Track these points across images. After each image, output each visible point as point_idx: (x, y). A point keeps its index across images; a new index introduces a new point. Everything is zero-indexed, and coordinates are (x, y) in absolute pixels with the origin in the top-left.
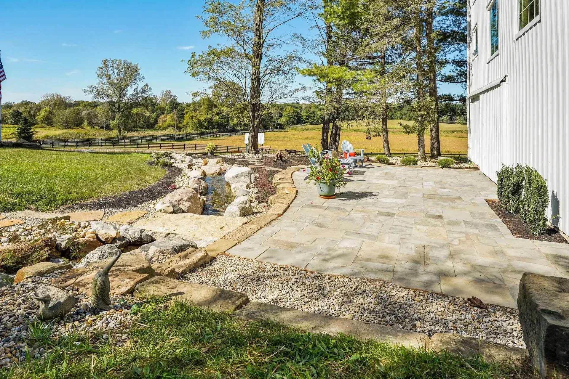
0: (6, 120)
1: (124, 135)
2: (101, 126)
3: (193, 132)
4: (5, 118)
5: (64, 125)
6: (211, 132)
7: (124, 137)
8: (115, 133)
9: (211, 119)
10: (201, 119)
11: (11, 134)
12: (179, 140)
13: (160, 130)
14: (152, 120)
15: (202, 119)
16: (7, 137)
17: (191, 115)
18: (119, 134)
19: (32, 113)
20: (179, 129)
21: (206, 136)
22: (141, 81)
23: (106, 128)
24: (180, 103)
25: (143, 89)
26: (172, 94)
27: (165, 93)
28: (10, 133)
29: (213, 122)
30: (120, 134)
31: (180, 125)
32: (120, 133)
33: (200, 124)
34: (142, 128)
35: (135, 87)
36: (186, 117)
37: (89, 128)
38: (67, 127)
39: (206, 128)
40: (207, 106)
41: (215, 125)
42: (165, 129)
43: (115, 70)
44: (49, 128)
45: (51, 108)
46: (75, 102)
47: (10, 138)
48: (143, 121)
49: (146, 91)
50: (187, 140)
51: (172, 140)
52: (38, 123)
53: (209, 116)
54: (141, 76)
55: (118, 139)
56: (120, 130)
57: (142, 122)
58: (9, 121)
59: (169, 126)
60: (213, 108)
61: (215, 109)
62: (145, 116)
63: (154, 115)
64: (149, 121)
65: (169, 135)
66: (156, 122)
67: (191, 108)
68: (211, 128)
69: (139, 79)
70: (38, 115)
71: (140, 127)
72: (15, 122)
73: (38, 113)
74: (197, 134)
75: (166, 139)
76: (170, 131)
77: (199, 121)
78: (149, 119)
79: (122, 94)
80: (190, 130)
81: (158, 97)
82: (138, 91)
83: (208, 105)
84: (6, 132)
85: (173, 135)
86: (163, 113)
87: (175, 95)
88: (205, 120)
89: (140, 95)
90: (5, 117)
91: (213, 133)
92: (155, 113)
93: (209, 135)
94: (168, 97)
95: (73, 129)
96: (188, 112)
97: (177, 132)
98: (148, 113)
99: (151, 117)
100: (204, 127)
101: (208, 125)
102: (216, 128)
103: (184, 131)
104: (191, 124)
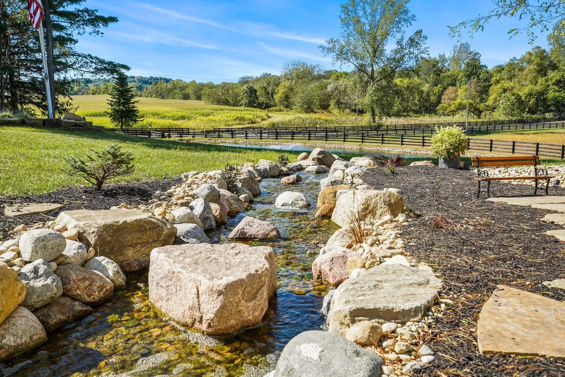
0: (240, 101)
1: (381, 122)
2: (352, 107)
3: (502, 118)
4: (239, 98)
5: (304, 106)
6: (539, 119)
7: (380, 126)
8: (366, 119)
9: (542, 93)
10: (521, 94)
11: (235, 120)
12: (473, 132)
13: (444, 115)
14: (433, 98)
15: (523, 93)
16: (230, 123)
17: (503, 87)
18: (371, 120)
19: (270, 89)
20: (478, 112)
21: (527, 126)
22: (409, 25)
23: (359, 112)
25: (411, 40)
26: (472, 49)
27: (458, 48)
28: (234, 118)
29: (545, 100)
30: (374, 122)
31: (482, 106)
32: (374, 119)
33: (520, 103)
35: (398, 36)
36: (494, 91)
37: (336, 111)
38: (309, 109)
39: (532, 111)
40: (536, 67)
41: (549, 106)
42: (453, 113)
43: (367, 7)
44: (287, 111)
45: (293, 83)
46: (325, 72)
47: (232, 125)
48: (419, 101)
49: (417, 43)
52: (275, 105)
53: (538, 88)
54: (410, 14)
55: (371, 128)
56: (373, 115)
57: (416, 101)
58: (243, 102)
59: (461, 107)
60: (549, 72)
61: (553, 74)
62: (422, 92)
63: (436, 89)
64: (427, 100)
66: (439, 100)
67: (505, 74)
68: (541, 111)
69: (405, 20)
70: (276, 94)
71: (413, 111)
72: (250, 102)
73: (276, 91)
74: (510, 122)
76: (461, 117)
77: (519, 98)
78: (428, 96)
79: (377, 51)
80: (499, 115)
81: (447, 56)
82: (404, 43)
83: (539, 65)
84: (230, 116)
86: (454, 85)
87: (477, 51)
88: (530, 95)
89: (407, 51)
90: (239, 96)
91: (544, 120)
92: (439, 85)
93: (534, 126)
94: (464, 55)
95: (315, 113)
96: (498, 82)
97: (473, 119)
98: (427, 85)
99: (431, 93)
100: (527, 110)
101: (537, 104)
102: (551, 111)
103: (486, 117)
104: (502, 103)
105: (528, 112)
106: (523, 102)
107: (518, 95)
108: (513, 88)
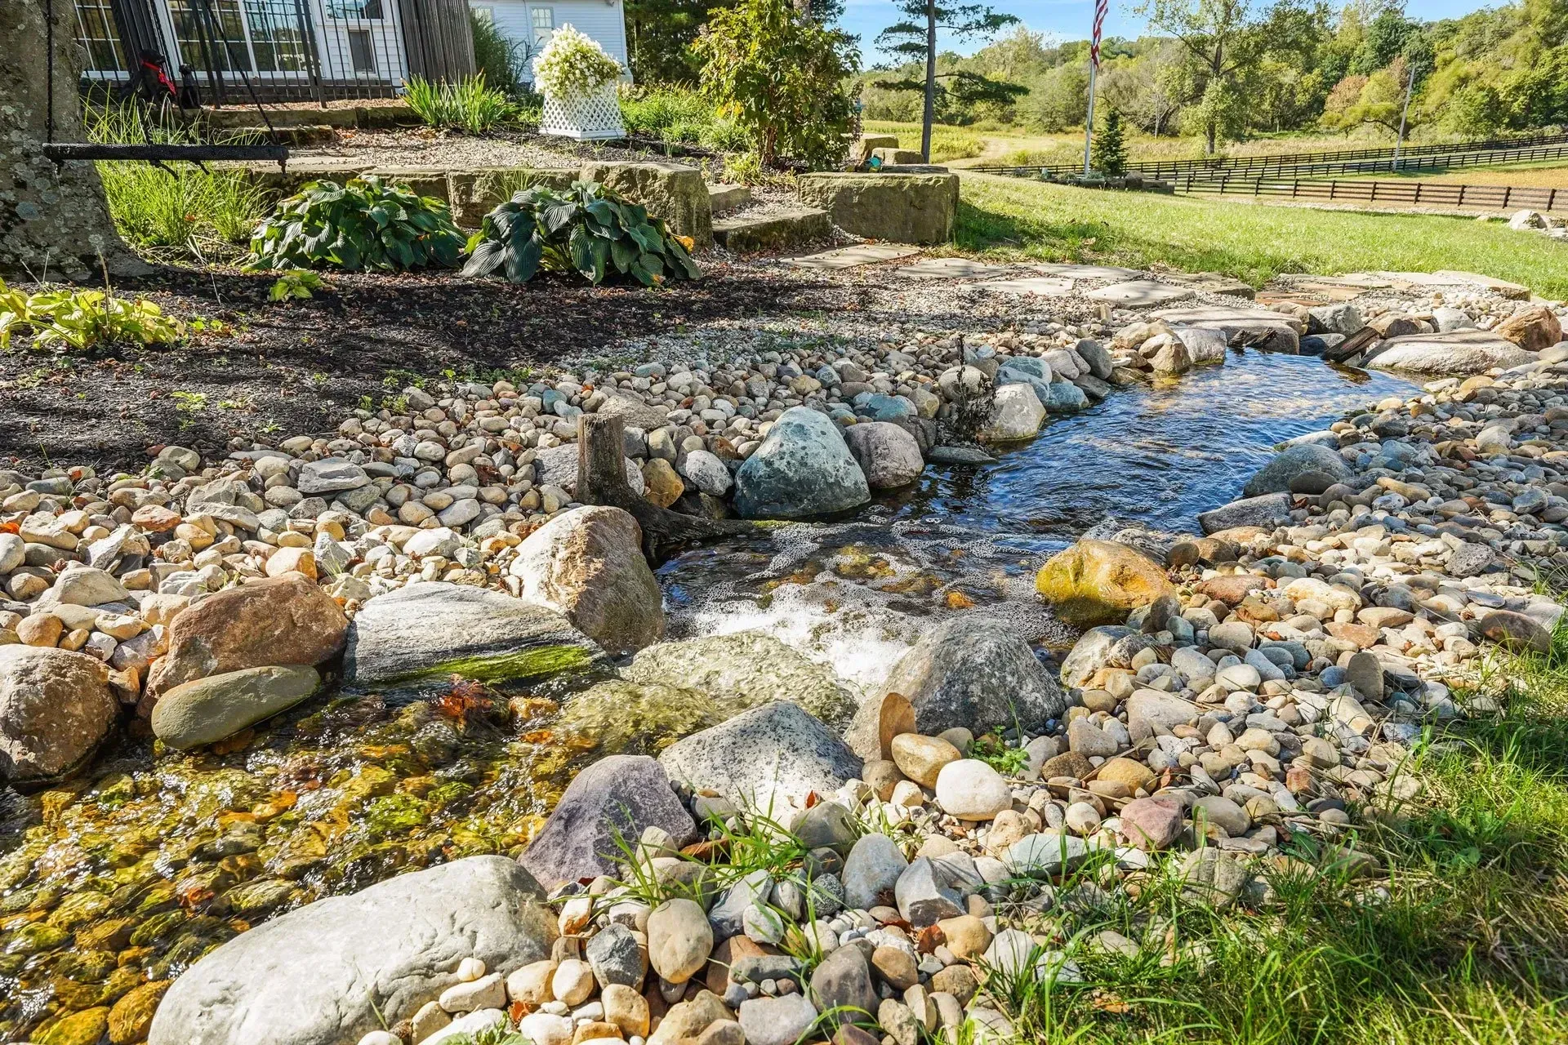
1: (1222, 152)
2: (1146, 122)
3: (1458, 138)
5: (1045, 120)
6: (1531, 139)
7: (1223, 159)
8: (1195, 147)
9: (1544, 84)
10: (1500, 86)
12: (1405, 168)
13: (1335, 133)
14: (1301, 100)
15: (1503, 84)
17: (1462, 72)
18: (1207, 148)
20: (1404, 128)
21: (1511, 154)
23: (1160, 131)
24: (1413, 27)
29: (1550, 98)
30: (1212, 151)
31: (1410, 114)
32: (1212, 146)
33: (1494, 110)
34: (1264, 128)
36: (1439, 84)
38: (1053, 126)
39: (1516, 123)
40: (1540, 29)
41: (1555, 111)
42: (1348, 129)
44: (1008, 130)
45: (1009, 70)
46: (1060, 46)
48: (1272, 105)
50: (1435, 169)
51: (1380, 169)
52: (979, 120)
53: (1537, 72)
56: (1212, 138)
57: (1266, 106)
59: (1365, 119)
62: (1281, 86)
63: (1312, 79)
64: (1289, 104)
65: (1366, 154)
66: (1317, 105)
67: (1461, 42)
68: (1535, 121)
71: (1255, 125)
74: (1472, 146)
75: (1359, 168)
76: (1367, 138)
77: (1493, 93)
78: (1293, 94)
80: (1445, 132)
85: (1379, 153)
88: (1519, 88)
91: (1543, 140)
92: (1318, 72)
93: (1525, 152)
95: (1066, 133)
96: (1447, 63)
97: (1389, 140)
98: (1294, 72)
99: (1298, 89)
100: (1506, 120)
101: (1528, 109)
102: (1558, 121)
103: (1421, 138)
104: (1457, 108)
105: (1508, 126)
106: (1500, 103)
107: (1492, 89)
108: (1479, 74)
